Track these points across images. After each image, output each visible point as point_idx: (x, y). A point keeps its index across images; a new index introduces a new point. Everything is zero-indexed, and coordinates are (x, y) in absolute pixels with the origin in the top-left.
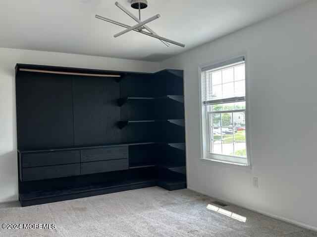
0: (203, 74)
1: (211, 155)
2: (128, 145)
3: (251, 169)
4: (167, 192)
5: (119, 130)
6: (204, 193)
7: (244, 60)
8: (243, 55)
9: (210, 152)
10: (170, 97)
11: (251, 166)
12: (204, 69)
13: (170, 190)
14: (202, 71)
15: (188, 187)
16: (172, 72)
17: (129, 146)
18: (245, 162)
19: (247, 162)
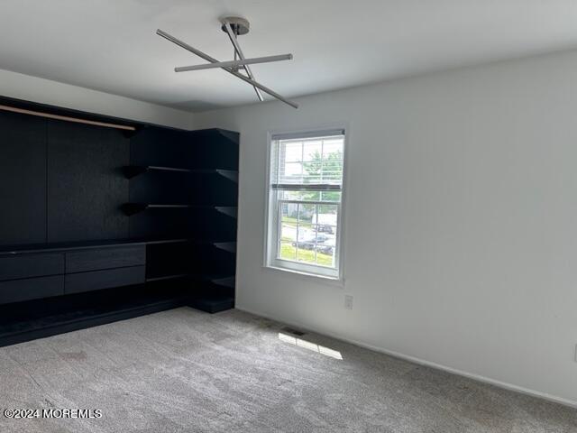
0: (273, 144)
1: (277, 261)
2: (144, 243)
3: (344, 285)
4: (207, 316)
5: (125, 219)
6: (266, 315)
7: (343, 133)
8: (342, 127)
9: (276, 256)
10: (221, 172)
11: (344, 280)
12: (277, 137)
13: (211, 312)
14: (273, 139)
15: (237, 306)
16: (224, 134)
17: (147, 245)
18: (334, 274)
19: (337, 275)
